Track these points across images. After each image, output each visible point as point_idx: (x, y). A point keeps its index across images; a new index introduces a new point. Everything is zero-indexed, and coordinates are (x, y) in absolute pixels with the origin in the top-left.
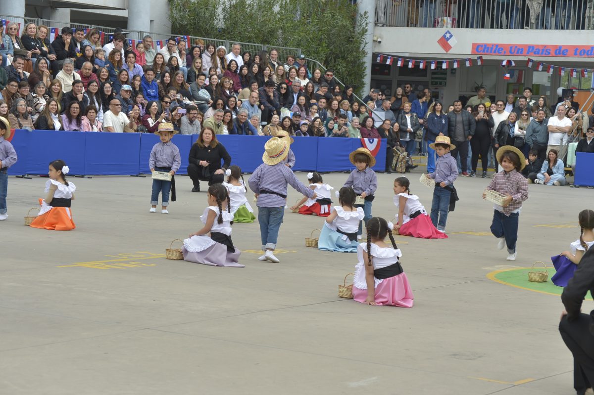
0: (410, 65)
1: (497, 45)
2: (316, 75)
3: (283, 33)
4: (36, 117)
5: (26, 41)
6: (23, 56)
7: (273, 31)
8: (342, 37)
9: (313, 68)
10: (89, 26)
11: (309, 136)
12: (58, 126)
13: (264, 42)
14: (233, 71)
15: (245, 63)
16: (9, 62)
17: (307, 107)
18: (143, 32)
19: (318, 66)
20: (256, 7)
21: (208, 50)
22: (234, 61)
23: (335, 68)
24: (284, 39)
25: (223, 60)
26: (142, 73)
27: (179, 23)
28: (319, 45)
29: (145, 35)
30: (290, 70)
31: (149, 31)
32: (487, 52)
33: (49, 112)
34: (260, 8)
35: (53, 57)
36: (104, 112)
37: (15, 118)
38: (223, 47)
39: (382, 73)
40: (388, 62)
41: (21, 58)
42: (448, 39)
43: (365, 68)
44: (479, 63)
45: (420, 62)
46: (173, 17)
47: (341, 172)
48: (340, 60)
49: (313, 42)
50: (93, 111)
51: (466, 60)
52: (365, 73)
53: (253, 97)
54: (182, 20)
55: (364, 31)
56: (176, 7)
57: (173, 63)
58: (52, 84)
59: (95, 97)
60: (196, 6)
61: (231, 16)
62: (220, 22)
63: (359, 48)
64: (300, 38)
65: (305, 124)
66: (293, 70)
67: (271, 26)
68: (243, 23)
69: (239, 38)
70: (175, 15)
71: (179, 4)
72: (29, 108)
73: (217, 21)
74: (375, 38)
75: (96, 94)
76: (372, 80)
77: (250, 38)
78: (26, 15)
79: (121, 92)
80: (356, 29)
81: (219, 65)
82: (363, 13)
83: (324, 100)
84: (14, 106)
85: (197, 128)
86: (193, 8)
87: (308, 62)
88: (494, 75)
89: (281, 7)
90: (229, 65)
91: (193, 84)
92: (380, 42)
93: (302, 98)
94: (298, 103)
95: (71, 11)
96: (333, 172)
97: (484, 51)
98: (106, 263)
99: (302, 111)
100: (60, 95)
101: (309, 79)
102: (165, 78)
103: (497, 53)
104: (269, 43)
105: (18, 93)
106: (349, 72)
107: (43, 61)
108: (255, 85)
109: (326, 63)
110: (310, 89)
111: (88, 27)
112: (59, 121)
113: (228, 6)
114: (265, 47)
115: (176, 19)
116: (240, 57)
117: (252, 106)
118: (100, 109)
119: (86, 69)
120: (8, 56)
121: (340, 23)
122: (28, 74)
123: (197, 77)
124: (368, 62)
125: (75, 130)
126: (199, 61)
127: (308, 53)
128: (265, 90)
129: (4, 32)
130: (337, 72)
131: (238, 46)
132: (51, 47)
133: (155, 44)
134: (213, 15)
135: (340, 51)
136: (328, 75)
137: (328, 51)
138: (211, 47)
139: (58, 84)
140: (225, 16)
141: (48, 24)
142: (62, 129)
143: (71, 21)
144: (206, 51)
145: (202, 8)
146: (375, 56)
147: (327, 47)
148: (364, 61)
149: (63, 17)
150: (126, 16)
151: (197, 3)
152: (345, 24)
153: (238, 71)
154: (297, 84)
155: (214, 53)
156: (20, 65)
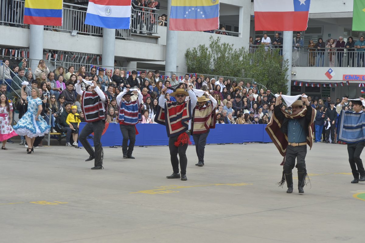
0: (312, 86)
1: (356, 76)
2: (261, 91)
3: (245, 71)
7: (240, 70)
8: (275, 73)
10: (146, 70)
11: (258, 124)
13: (235, 76)
14: (218, 90)
18: (173, 72)
19: (263, 88)
20: (230, 58)
21: (206, 80)
22: (219, 85)
23: (272, 89)
24: (245, 74)
27: (191, 67)
28: (263, 77)
29: (174, 73)
31: (176, 72)
32: (351, 79)
34: (232, 58)
35: (128, 86)
38: (214, 79)
39: (297, 91)
40: (300, 85)
41: (112, 86)
42: (330, 73)
43: (288, 88)
44: (348, 84)
45: (317, 85)
46: (188, 64)
48: (274, 84)
49: (260, 75)
50: (147, 112)
51: (341, 83)
52: (288, 91)
53: (231, 104)
54: (193, 66)
55: (287, 69)
56: (190, 59)
59: (149, 106)
60: (200, 58)
61: (218, 63)
62: (212, 66)
63: (284, 78)
64: (253, 73)
65: (257, 117)
66: (251, 90)
67: (238, 67)
68: (224, 66)
69: (222, 74)
70: (189, 63)
71: (191, 58)
72: (116, 112)
73: (210, 66)
74: (293, 73)
75: (150, 103)
77: (227, 74)
78: (115, 66)
80: (283, 68)
81: (212, 89)
82: (286, 60)
83: (266, 105)
86: (199, 59)
87: (258, 86)
88: (355, 91)
89: (243, 58)
90: (216, 87)
92: (295, 75)
93: (256, 105)
94: (253, 108)
95: (137, 63)
97: (349, 79)
98: (154, 191)
99: (255, 111)
101: (258, 94)
103: (356, 80)
104: (237, 76)
105: (110, 104)
106: (279, 90)
109: (267, 86)
110: (260, 99)
113: (216, 58)
114: (235, 79)
115: (190, 65)
117: (229, 108)
118: (152, 112)
119: (144, 91)
121: (274, 65)
124: (289, 85)
127: (258, 81)
128: (236, 101)
129: (104, 74)
130: (273, 90)
131: (221, 78)
132: (127, 81)
133: (178, 78)
134: (208, 63)
135: (275, 80)
136: (268, 92)
137: (268, 80)
138: (208, 78)
140: (214, 63)
141: (126, 69)
143: (137, 68)
144: (205, 81)
145: (203, 59)
146: (293, 82)
147: (268, 78)
148: (287, 84)
149: (133, 66)
150: (165, 64)
151: (201, 57)
152: (277, 66)
153: (221, 91)
154: (252, 97)
155: (209, 82)
156: (111, 90)
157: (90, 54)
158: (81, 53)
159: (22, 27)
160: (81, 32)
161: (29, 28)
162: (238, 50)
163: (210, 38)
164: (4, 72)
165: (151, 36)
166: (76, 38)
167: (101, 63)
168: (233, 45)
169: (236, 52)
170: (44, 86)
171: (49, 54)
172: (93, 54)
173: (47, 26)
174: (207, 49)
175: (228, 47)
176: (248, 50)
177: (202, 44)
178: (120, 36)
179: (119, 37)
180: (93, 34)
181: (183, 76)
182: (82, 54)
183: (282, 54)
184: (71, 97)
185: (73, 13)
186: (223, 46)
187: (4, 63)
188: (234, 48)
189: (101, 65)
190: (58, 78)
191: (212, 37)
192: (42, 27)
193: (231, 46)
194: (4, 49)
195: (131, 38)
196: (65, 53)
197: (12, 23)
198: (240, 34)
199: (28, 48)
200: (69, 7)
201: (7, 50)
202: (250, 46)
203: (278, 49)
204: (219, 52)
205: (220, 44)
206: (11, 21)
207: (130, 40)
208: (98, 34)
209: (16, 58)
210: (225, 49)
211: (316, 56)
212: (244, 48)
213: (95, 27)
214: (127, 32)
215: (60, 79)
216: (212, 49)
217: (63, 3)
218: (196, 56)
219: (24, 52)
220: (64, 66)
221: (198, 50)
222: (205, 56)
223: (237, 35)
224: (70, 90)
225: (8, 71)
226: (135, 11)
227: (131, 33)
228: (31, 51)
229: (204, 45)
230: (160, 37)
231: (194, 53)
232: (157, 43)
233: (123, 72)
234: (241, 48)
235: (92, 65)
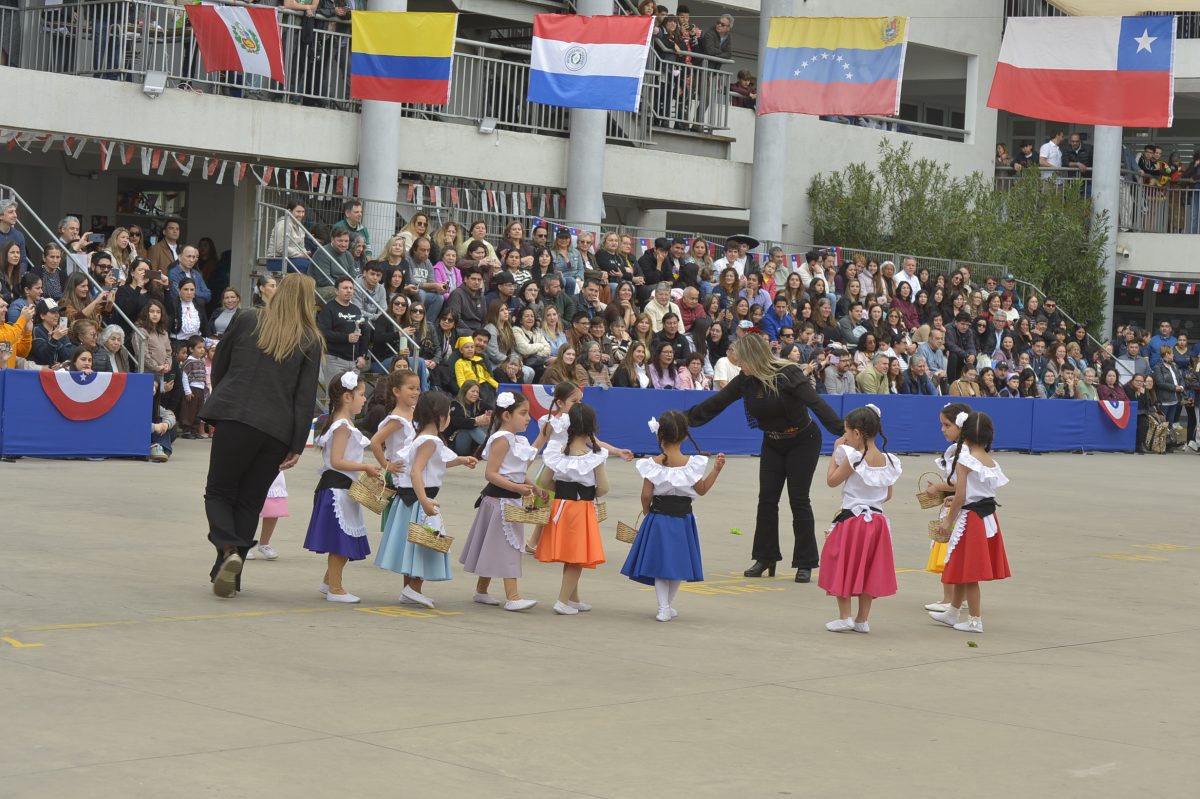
0: (1172, 290)
2: (1030, 305)
3: (982, 242)
4: (613, 369)
5: (602, 259)
6: (598, 281)
7: (965, 239)
8: (1070, 249)
9: (1026, 294)
11: (1018, 396)
12: (644, 381)
13: (952, 255)
14: (905, 299)
15: (924, 286)
16: (578, 290)
17: (1016, 353)
18: (772, 242)
19: (1033, 292)
20: (939, 204)
21: (867, 269)
22: (907, 283)
23: (1058, 296)
24: (983, 250)
25: (889, 281)
26: (770, 303)
27: (825, 229)
28: (1034, 260)
29: (774, 245)
30: (991, 298)
31: (780, 241)
33: (634, 361)
34: (945, 204)
35: (640, 280)
36: (713, 363)
37: (584, 371)
38: (891, 263)
39: (1131, 303)
40: (1139, 285)
41: (595, 282)
43: (1105, 295)
45: (1186, 286)
46: (816, 219)
47: (1068, 451)
48: (1067, 283)
49: (1025, 255)
50: (698, 361)
52: (1105, 303)
53: (938, 338)
54: (829, 225)
55: (1103, 240)
56: (821, 205)
57: (818, 288)
58: (639, 320)
60: (850, 203)
61: (902, 217)
62: (886, 227)
63: (1095, 264)
64: (1006, 250)
65: (1014, 377)
67: (961, 231)
68: (920, 228)
69: (914, 250)
70: (819, 217)
71: (825, 201)
72: (606, 356)
73: (881, 225)
74: (1120, 250)
76: (1116, 312)
77: (930, 249)
78: (603, 221)
79: (738, 332)
80: (1091, 236)
81: (885, 291)
82: (1100, 212)
83: (1042, 344)
84: (583, 352)
85: (849, 385)
86: (846, 207)
87: (1019, 285)
89: (977, 203)
90: (899, 290)
91: (845, 319)
92: (1127, 256)
93: (1009, 339)
94: (1002, 348)
95: (668, 213)
96: (1056, 451)
99: (1008, 358)
100: (650, 336)
101: (1019, 311)
102: (804, 311)
104: (957, 257)
105: (589, 334)
106: (1080, 300)
107: (626, 286)
108: (938, 320)
109: (1046, 286)
111: (691, 236)
112: (647, 374)
113: (898, 203)
114: (953, 264)
115: (820, 223)
116: (915, 278)
117: (934, 351)
119: (689, 297)
120: (578, 280)
121: (1066, 227)
122: (604, 306)
123: (851, 307)
124: (1108, 285)
125: (668, 387)
126: (855, 283)
127: (1019, 272)
128: (955, 328)
130: (1063, 301)
131: (912, 261)
132: (638, 266)
133: (788, 259)
134: (875, 217)
135: (1067, 269)
136: (1049, 305)
137: (1048, 269)
139: (646, 320)
140: (893, 218)
141: (634, 233)
142: (651, 386)
143: (668, 228)
144: (865, 269)
145: (859, 206)
146: (1119, 276)
147: (1048, 263)
148: (1103, 283)
149: (656, 225)
150: (748, 219)
151: (853, 198)
152: (1073, 228)
153: (913, 299)
154: (1001, 318)
155: (877, 273)
156: (594, 293)
157: (533, 187)
158: (506, 184)
159: (340, 109)
160: (506, 123)
161: (358, 109)
162: (961, 181)
163: (882, 145)
164: (285, 237)
165: (709, 137)
166: (492, 140)
167: (563, 214)
168: (947, 167)
169: (955, 187)
170: (393, 279)
171: (415, 186)
172: (539, 188)
173: (411, 106)
174: (872, 178)
175: (934, 172)
176: (991, 181)
177: (857, 162)
178: (620, 135)
179: (617, 138)
180: (542, 128)
181: (803, 254)
182: (509, 187)
183: (1089, 193)
184: (475, 310)
185: (485, 68)
186: (918, 169)
187: (288, 211)
188: (951, 174)
189: (564, 218)
190: (443, 254)
191: (887, 142)
192: (397, 107)
193: (942, 170)
194: (289, 171)
195: (651, 143)
196: (462, 182)
197: (312, 96)
198: (968, 134)
199: (356, 167)
200: (474, 50)
201: (296, 174)
202: (997, 172)
203: (1079, 180)
204: (906, 185)
205: (909, 162)
206: (308, 92)
207: (647, 146)
208: (556, 130)
209: (321, 195)
210: (925, 176)
211: (1189, 203)
212: (980, 174)
213: (547, 107)
214: (639, 125)
215: (447, 258)
216: (887, 177)
217: (454, 39)
218: (839, 196)
219: (345, 179)
220: (456, 220)
221: (846, 178)
222: (865, 197)
223: (960, 138)
224: (473, 291)
225: (300, 235)
226: (664, 64)
227: (651, 128)
228: (364, 175)
229: (863, 165)
230: (734, 140)
231: (834, 187)
232: (726, 158)
233: (627, 239)
234: (970, 175)
235: (536, 220)
